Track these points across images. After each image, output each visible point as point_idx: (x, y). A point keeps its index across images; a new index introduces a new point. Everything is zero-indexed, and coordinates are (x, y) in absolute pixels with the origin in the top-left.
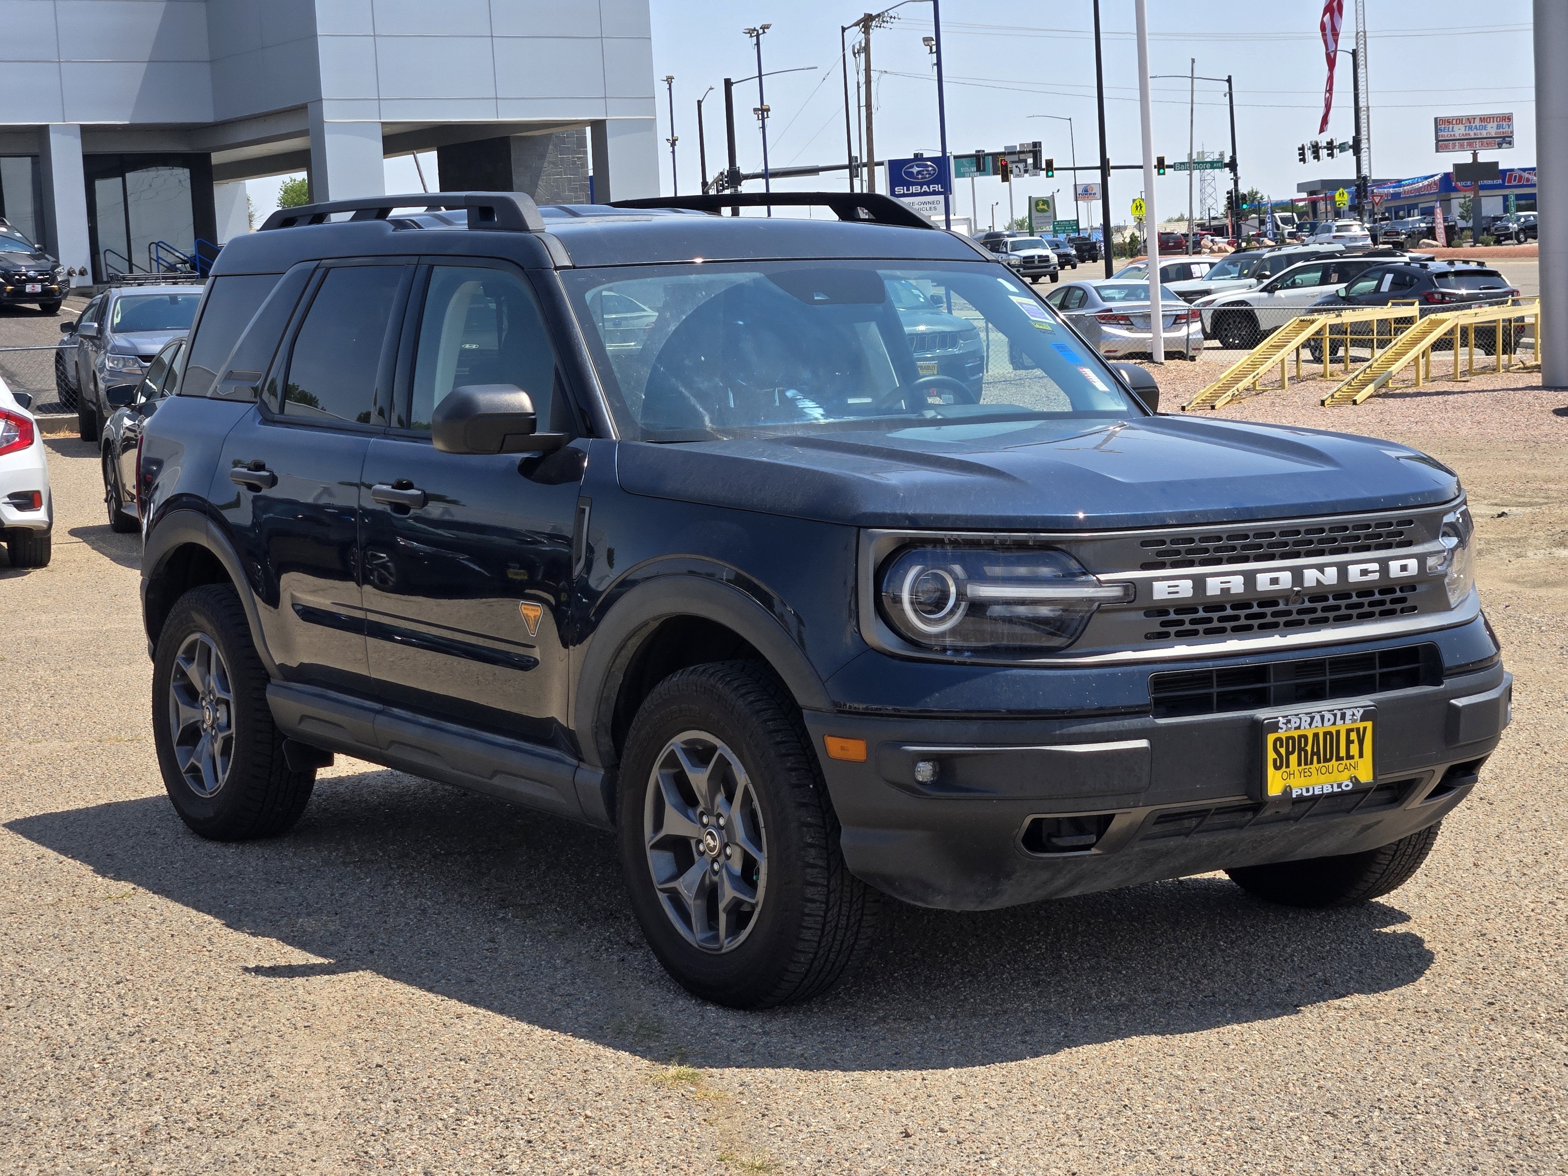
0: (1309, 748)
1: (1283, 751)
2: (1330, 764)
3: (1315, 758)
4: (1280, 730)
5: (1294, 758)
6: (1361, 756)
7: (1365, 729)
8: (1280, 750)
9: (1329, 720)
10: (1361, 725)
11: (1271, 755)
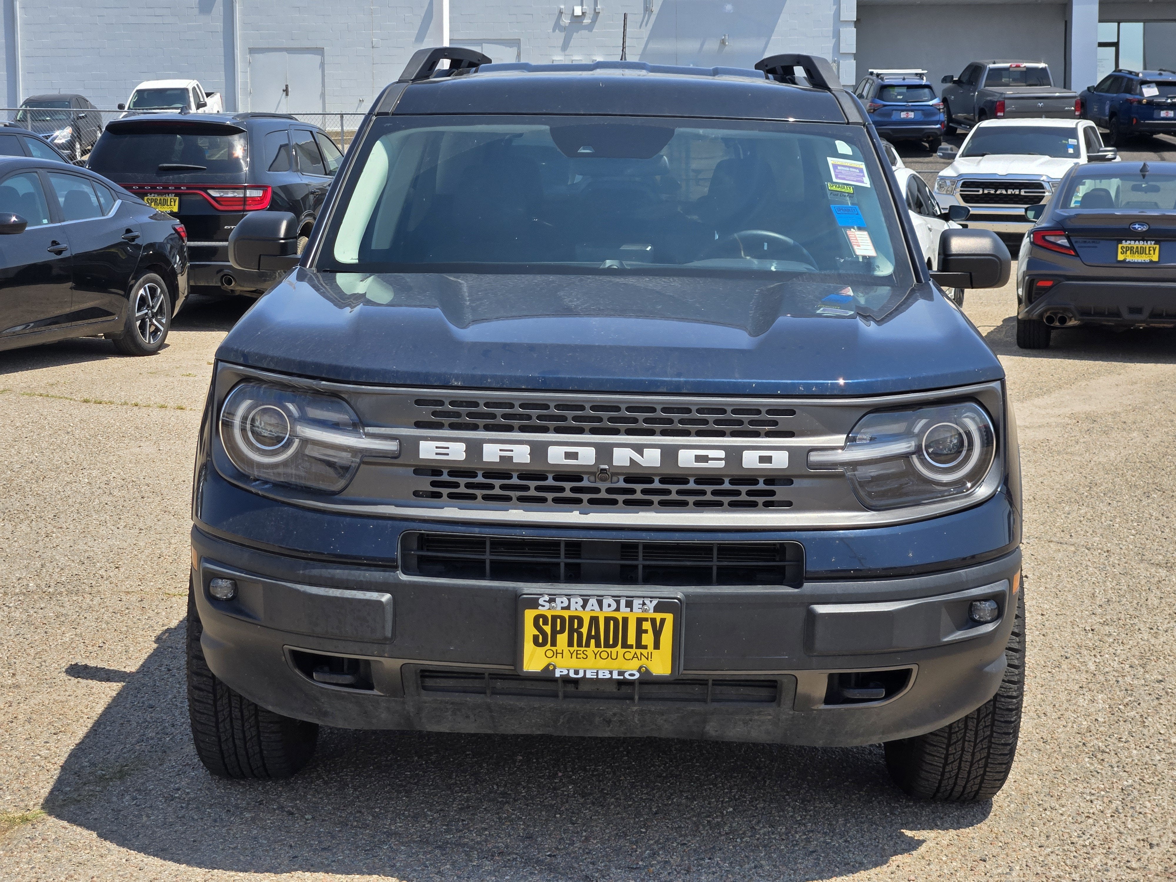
0: (584, 630)
1: (548, 629)
2: (614, 650)
3: (593, 641)
4: (540, 607)
5: (562, 639)
6: (657, 646)
7: (663, 621)
8: (544, 627)
9: (609, 606)
10: (658, 616)
11: (530, 631)
